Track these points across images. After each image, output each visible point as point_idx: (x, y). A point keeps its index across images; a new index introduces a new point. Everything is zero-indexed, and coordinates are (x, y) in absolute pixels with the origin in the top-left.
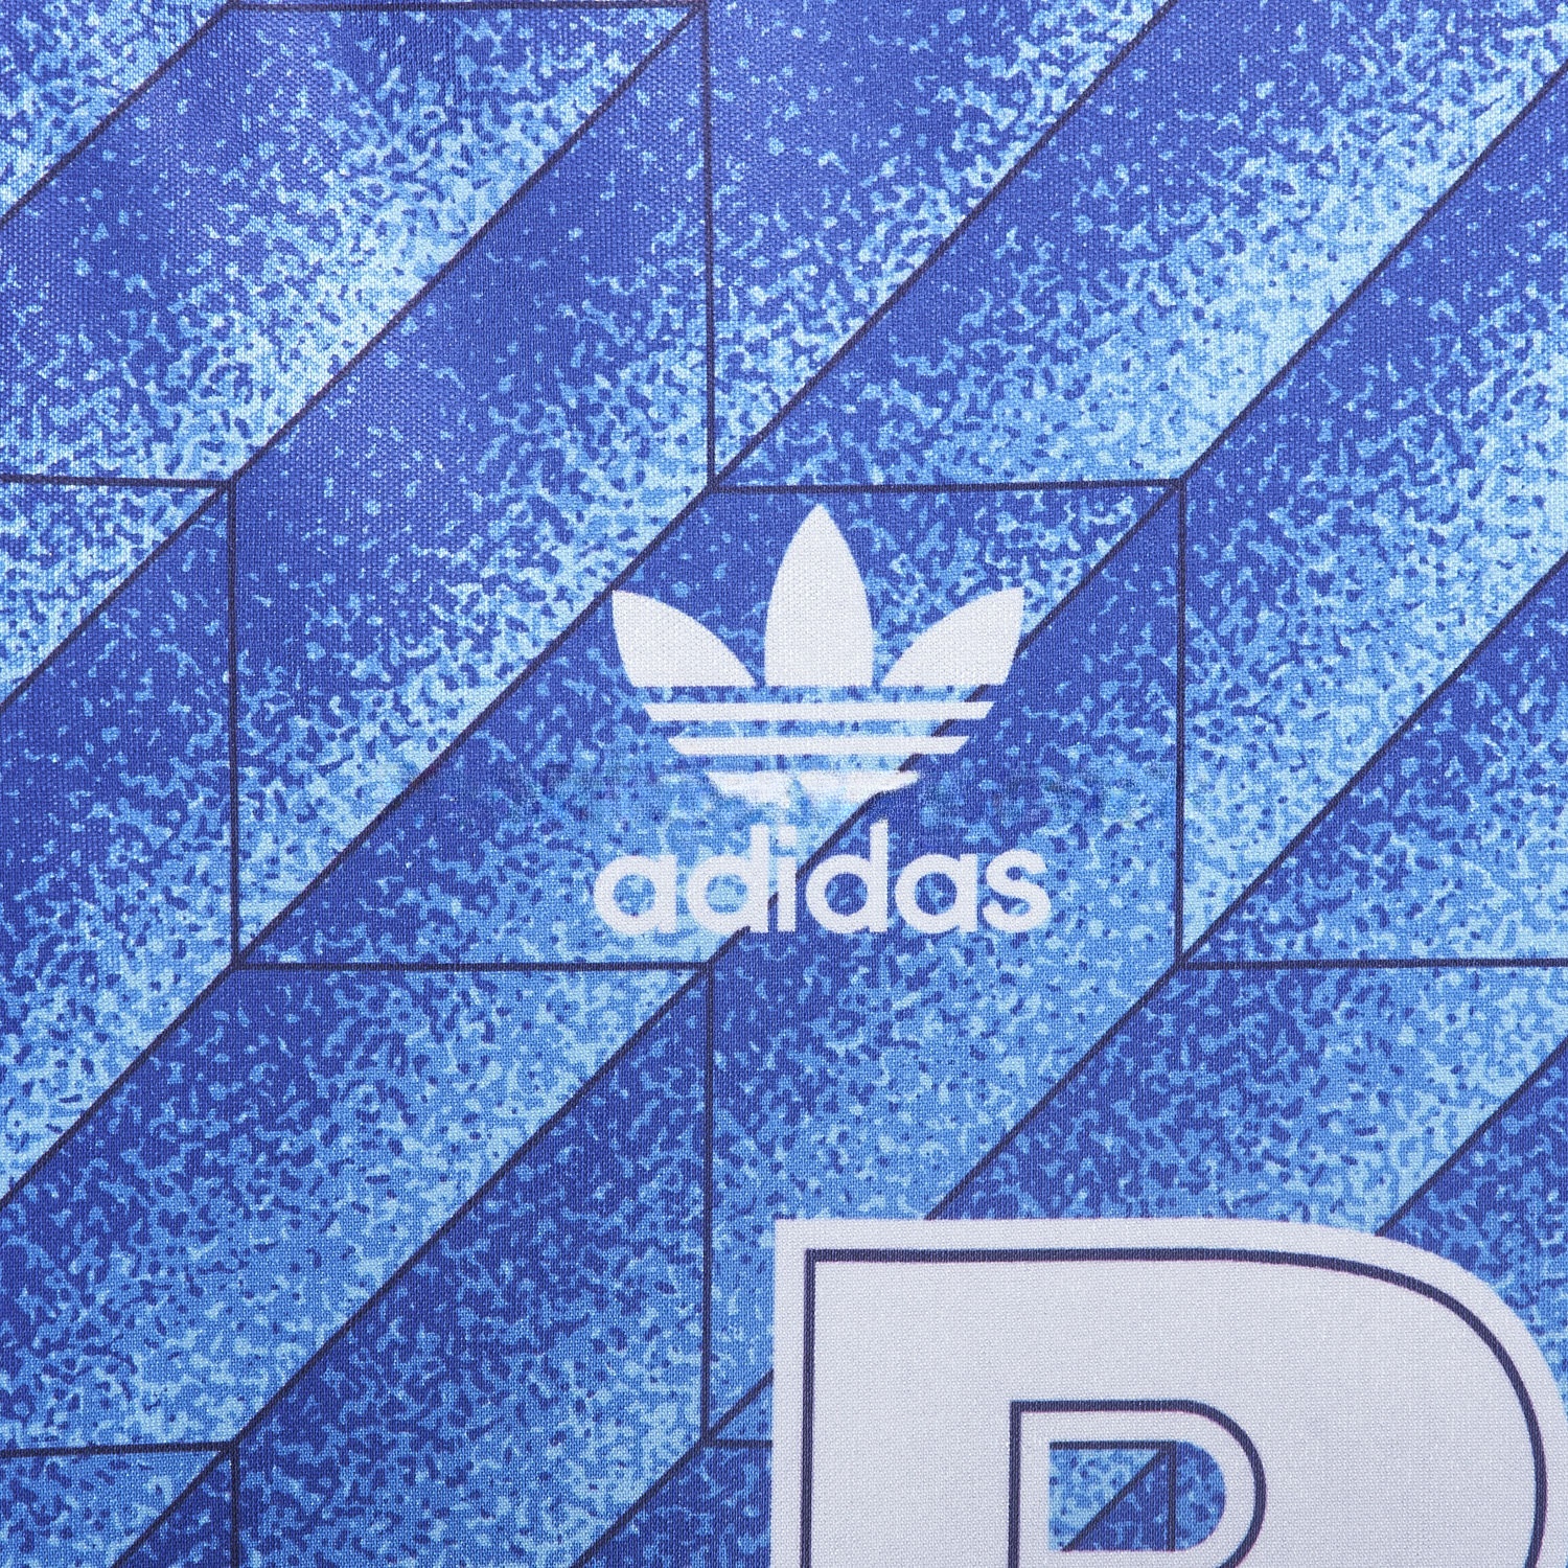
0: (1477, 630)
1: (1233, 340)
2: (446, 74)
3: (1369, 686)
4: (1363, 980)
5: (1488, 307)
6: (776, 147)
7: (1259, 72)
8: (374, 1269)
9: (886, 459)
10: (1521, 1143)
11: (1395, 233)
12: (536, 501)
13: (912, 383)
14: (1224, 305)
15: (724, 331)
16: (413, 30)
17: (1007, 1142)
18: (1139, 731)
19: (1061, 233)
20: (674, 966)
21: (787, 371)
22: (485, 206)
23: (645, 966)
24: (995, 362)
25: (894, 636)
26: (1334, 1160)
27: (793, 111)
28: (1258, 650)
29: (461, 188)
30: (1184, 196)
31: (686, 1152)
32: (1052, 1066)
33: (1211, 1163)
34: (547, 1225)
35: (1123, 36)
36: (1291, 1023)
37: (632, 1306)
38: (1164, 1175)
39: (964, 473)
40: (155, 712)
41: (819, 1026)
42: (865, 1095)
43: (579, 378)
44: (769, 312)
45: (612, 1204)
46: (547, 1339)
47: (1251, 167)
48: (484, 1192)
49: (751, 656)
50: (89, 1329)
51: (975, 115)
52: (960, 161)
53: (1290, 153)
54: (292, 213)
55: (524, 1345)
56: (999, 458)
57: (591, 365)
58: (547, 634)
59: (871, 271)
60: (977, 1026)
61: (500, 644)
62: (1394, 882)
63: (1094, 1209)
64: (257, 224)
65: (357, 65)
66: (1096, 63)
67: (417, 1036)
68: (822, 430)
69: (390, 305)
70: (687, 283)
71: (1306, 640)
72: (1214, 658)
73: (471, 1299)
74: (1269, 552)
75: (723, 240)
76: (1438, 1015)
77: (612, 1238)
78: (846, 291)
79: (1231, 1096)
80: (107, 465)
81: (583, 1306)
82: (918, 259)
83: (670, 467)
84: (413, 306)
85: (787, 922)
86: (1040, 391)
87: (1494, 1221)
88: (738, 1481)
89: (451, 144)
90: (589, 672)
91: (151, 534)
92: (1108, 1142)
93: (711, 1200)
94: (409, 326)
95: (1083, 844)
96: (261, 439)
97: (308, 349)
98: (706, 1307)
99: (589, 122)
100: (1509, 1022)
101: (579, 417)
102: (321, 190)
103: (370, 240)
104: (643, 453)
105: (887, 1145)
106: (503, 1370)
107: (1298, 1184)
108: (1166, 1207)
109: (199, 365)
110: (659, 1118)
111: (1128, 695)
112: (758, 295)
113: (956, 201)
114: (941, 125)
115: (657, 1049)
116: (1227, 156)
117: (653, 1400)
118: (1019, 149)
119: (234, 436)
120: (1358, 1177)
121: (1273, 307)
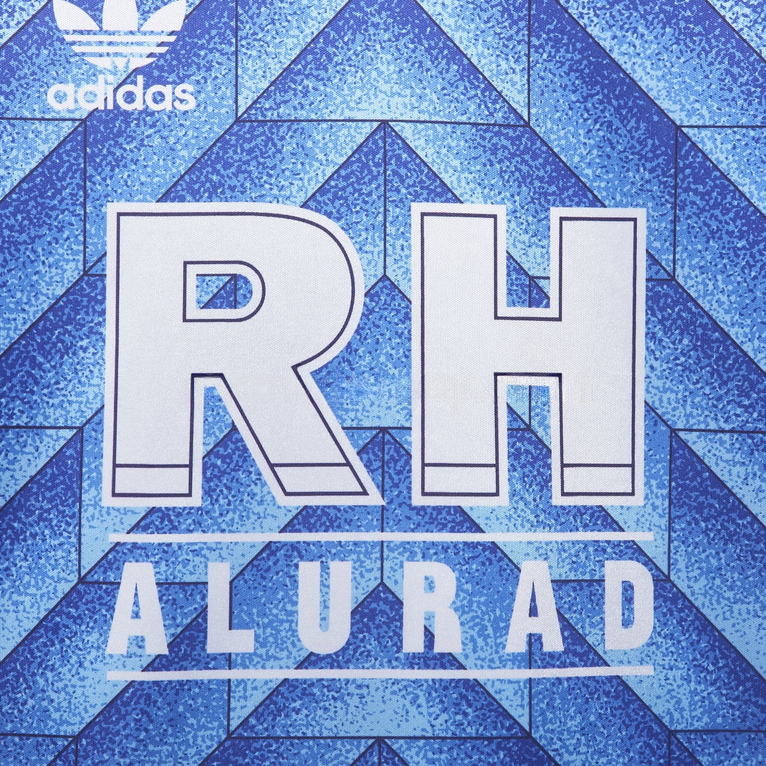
0: (330, 15)
3: (297, 32)
4: (295, 126)
10: (346, 178)
17: (182, 177)
18: (223, 46)
20: (74, 120)
23: (64, 120)
25: (145, 15)
26: (286, 184)
28: (261, 20)
31: (78, 180)
32: (197, 153)
33: (248, 185)
34: (32, 203)
36: (272, 140)
37: (60, 230)
38: (232, 189)
41: (121, 140)
42: (136, 162)
45: (53, 197)
46: (33, 241)
48: (12, 191)
49: (98, 20)
55: (25, 242)
58: (32, 12)
60: (172, 140)
61: (17, 15)
62: (305, 94)
63: (210, 199)
71: (276, 17)
72: (247, 22)
73: (7, 226)
76: (319, 137)
77: (53, 208)
79: (254, 163)
81: (45, 230)
85: (110, 106)
87: (337, 203)
88: (96, 288)
90: (46, 24)
92: (215, 178)
93: (86, 196)
95: (206, 82)
98: (84, 231)
100: (342, 139)
105: (143, 179)
106: (18, 250)
107: (275, 191)
108: (233, 198)
110: (69, 168)
111: (220, 34)
115: (68, 147)
117: (68, 261)
120: (294, 189)
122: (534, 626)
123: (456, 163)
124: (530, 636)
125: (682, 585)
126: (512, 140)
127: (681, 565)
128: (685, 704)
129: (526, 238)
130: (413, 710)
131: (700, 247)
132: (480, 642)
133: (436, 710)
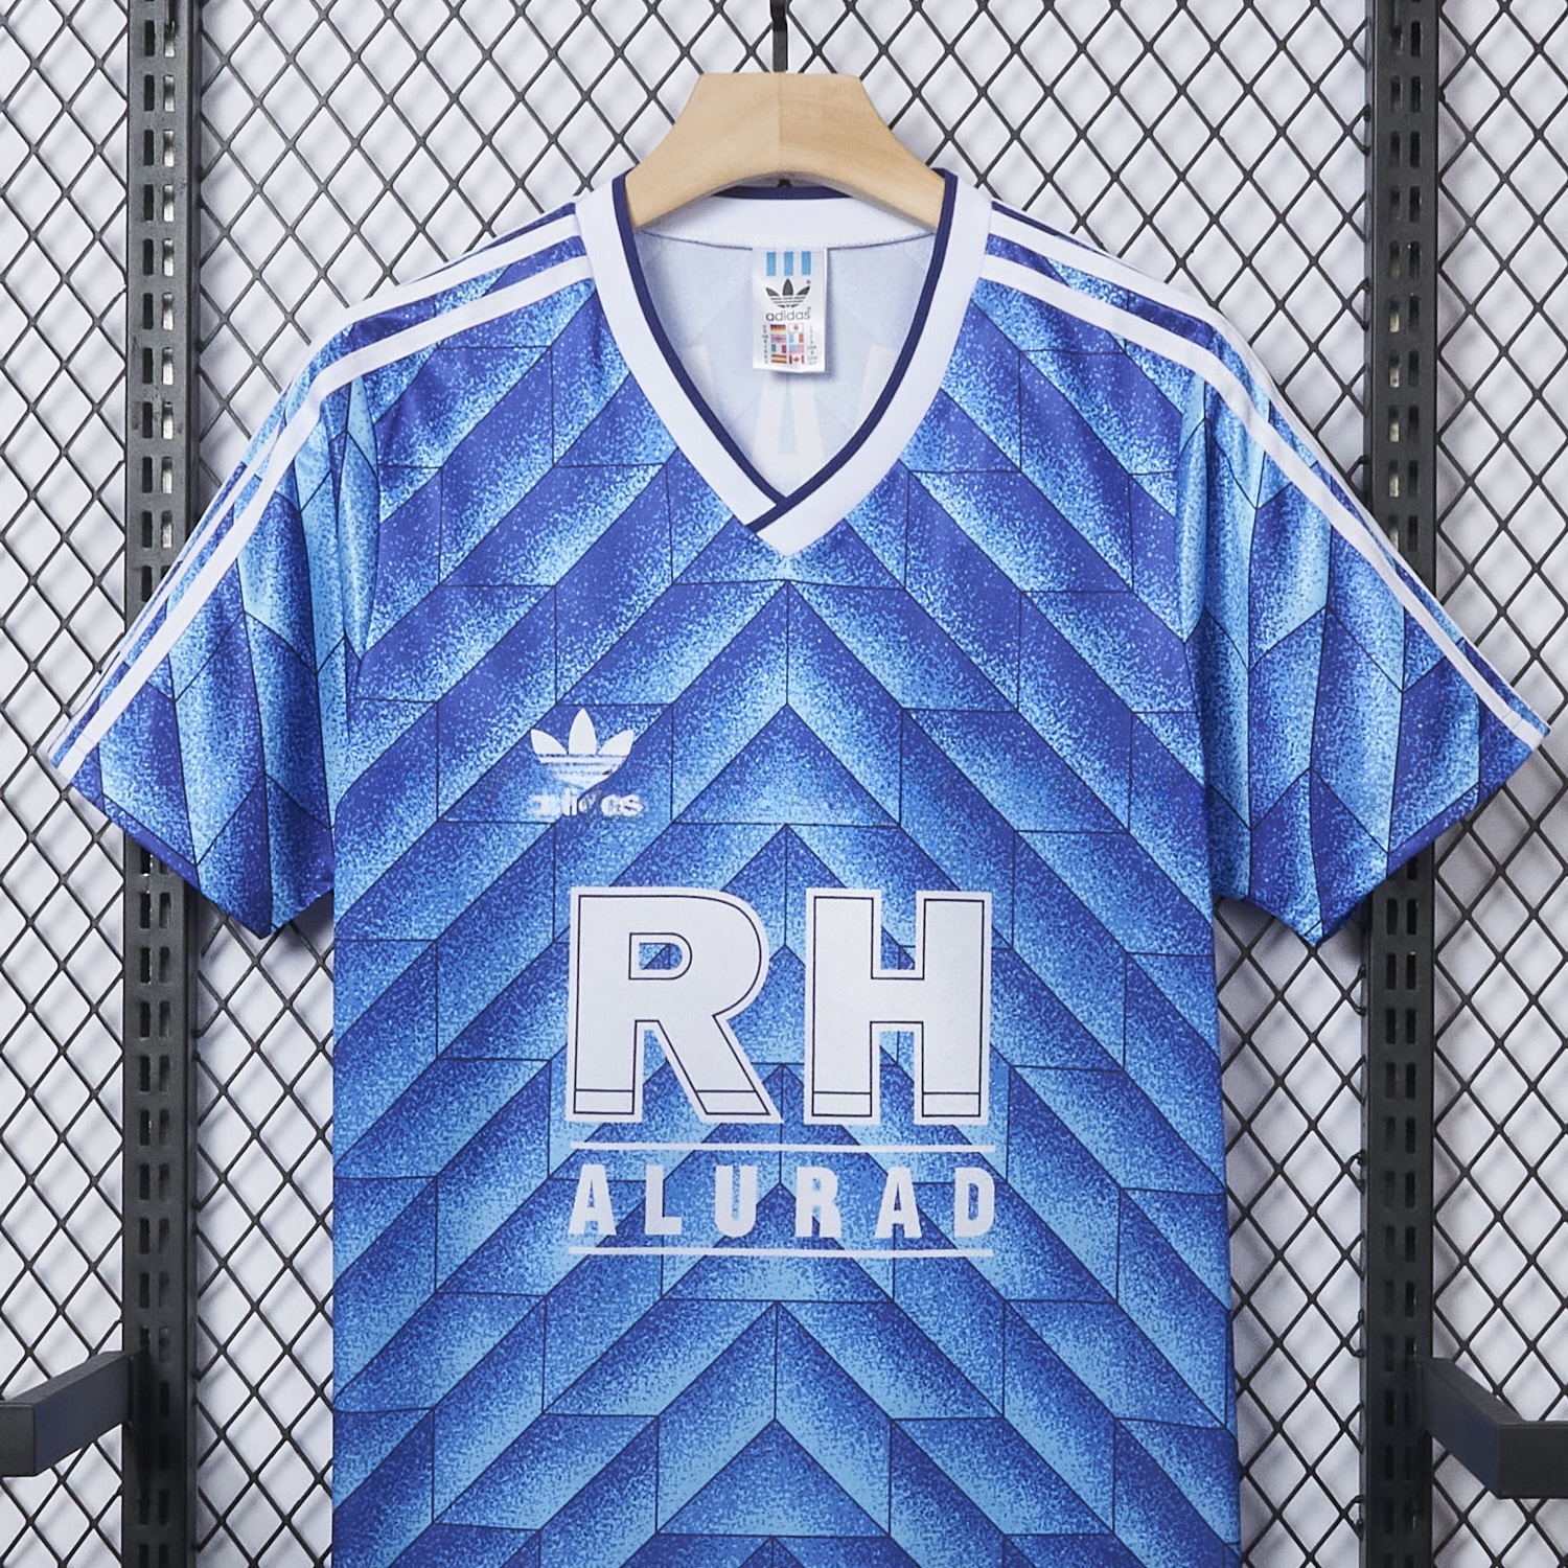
0: (746, 742)
1: (685, 669)
2: (492, 602)
3: (718, 755)
4: (717, 828)
5: (748, 662)
6: (573, 621)
7: (691, 604)
8: (471, 898)
9: (599, 698)
10: (756, 869)
11: (725, 644)
12: (513, 708)
13: (606, 679)
14: (683, 661)
15: (559, 666)
16: (483, 592)
17: (629, 868)
18: (662, 766)
19: (643, 643)
20: (546, 823)
21: (575, 676)
22: (501, 634)
23: (539, 823)
24: (626, 674)
25: (601, 742)
26: (709, 873)
27: (577, 612)
28: (691, 746)
29: (495, 630)
30: (672, 634)
31: (549, 870)
32: (640, 849)
33: (679, 874)
34: (514, 887)
35: (658, 594)
36: (699, 839)
37: (535, 908)
38: (667, 876)
39: (619, 702)
40: (418, 757)
41: (582, 839)
42: (594, 856)
43: (524, 677)
44: (571, 661)
45: (530, 883)
46: (514, 916)
47: (690, 627)
48: (499, 879)
49: (566, 746)
50: (401, 910)
51: (622, 613)
52: (618, 625)
53: (699, 624)
54: (454, 636)
55: (508, 918)
56: (627, 697)
57: (526, 674)
58: (515, 740)
59: (597, 651)
60: (621, 839)
61: (503, 743)
63: (650, 884)
64: (444, 639)
65: (469, 600)
66: (651, 601)
67: (482, 840)
68: (584, 690)
69: (477, 659)
70: (550, 654)
71: (703, 744)
72: (680, 748)
73: (495, 906)
74: (694, 722)
75: (559, 643)
76: (736, 837)
77: (530, 891)
78: (590, 656)
79: (685, 856)
80: (408, 697)
81: (523, 908)
82: (608, 649)
83: (546, 699)
84: (483, 659)
85: (574, 813)
86: (637, 681)
87: (749, 888)
88: (562, 952)
89: (493, 619)
90: (526, 750)
91: (418, 715)
92: (654, 868)
93: (555, 882)
94: (482, 664)
96: (445, 691)
97: (457, 669)
98: (554, 909)
99: (526, 614)
100: (753, 838)
101: (523, 687)
102: (460, 631)
103: (472, 642)
104: (539, 695)
105: (599, 869)
106: (503, 924)
107: (701, 879)
108: (669, 884)
109: (430, 673)
110: (542, 862)
111: (659, 757)
112: (568, 657)
113: (617, 634)
114: (614, 615)
115: (542, 844)
116: (684, 624)
117: (540, 932)
118: (632, 622)
119: (438, 690)
120: (716, 877)
121: (695, 661)
122: (898, 1218)
123: (842, 857)
124: (895, 1225)
125: (1017, 1187)
126: (887, 839)
127: (1017, 1172)
128: (1017, 1279)
129: (897, 915)
130: (803, 1280)
131: (1032, 925)
132: (856, 1230)
133: (821, 1280)
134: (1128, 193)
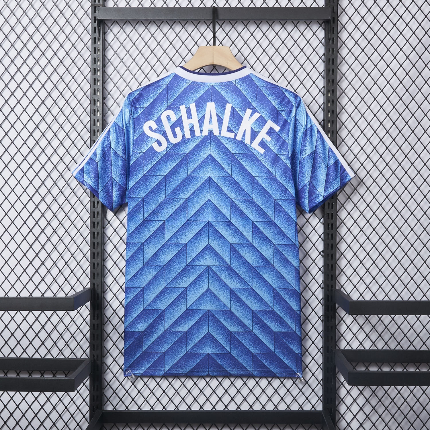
134: (279, 70)
